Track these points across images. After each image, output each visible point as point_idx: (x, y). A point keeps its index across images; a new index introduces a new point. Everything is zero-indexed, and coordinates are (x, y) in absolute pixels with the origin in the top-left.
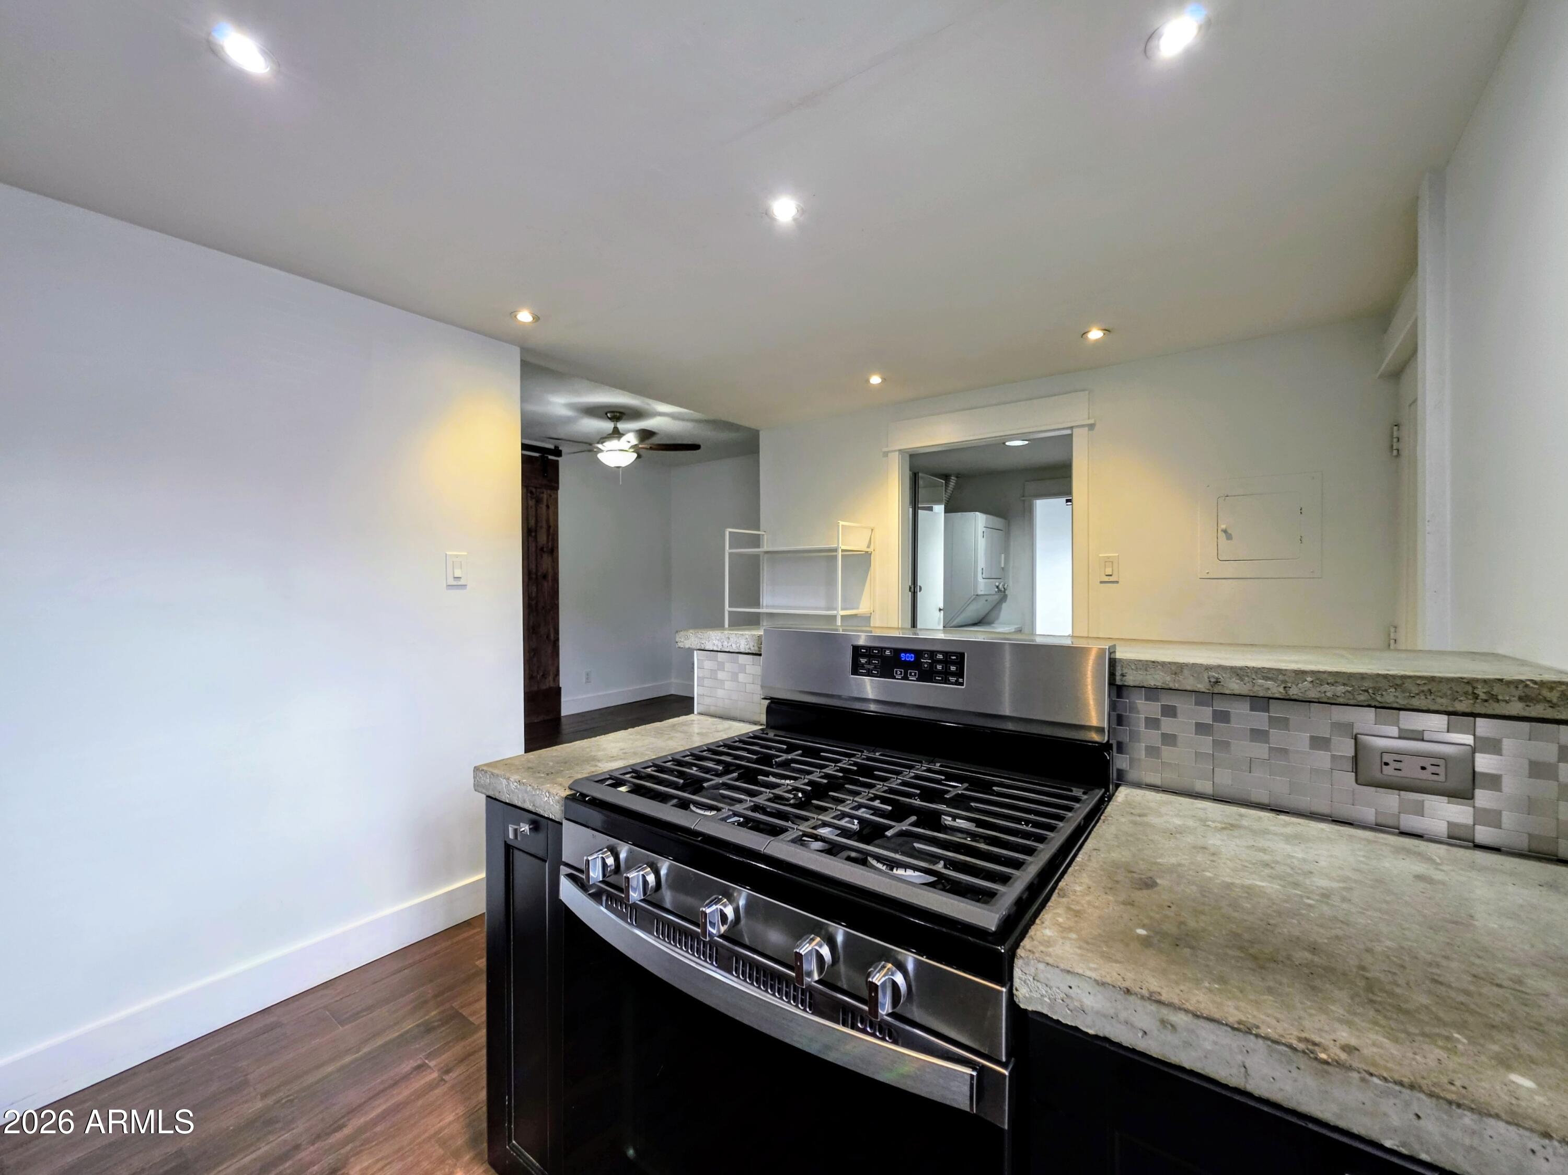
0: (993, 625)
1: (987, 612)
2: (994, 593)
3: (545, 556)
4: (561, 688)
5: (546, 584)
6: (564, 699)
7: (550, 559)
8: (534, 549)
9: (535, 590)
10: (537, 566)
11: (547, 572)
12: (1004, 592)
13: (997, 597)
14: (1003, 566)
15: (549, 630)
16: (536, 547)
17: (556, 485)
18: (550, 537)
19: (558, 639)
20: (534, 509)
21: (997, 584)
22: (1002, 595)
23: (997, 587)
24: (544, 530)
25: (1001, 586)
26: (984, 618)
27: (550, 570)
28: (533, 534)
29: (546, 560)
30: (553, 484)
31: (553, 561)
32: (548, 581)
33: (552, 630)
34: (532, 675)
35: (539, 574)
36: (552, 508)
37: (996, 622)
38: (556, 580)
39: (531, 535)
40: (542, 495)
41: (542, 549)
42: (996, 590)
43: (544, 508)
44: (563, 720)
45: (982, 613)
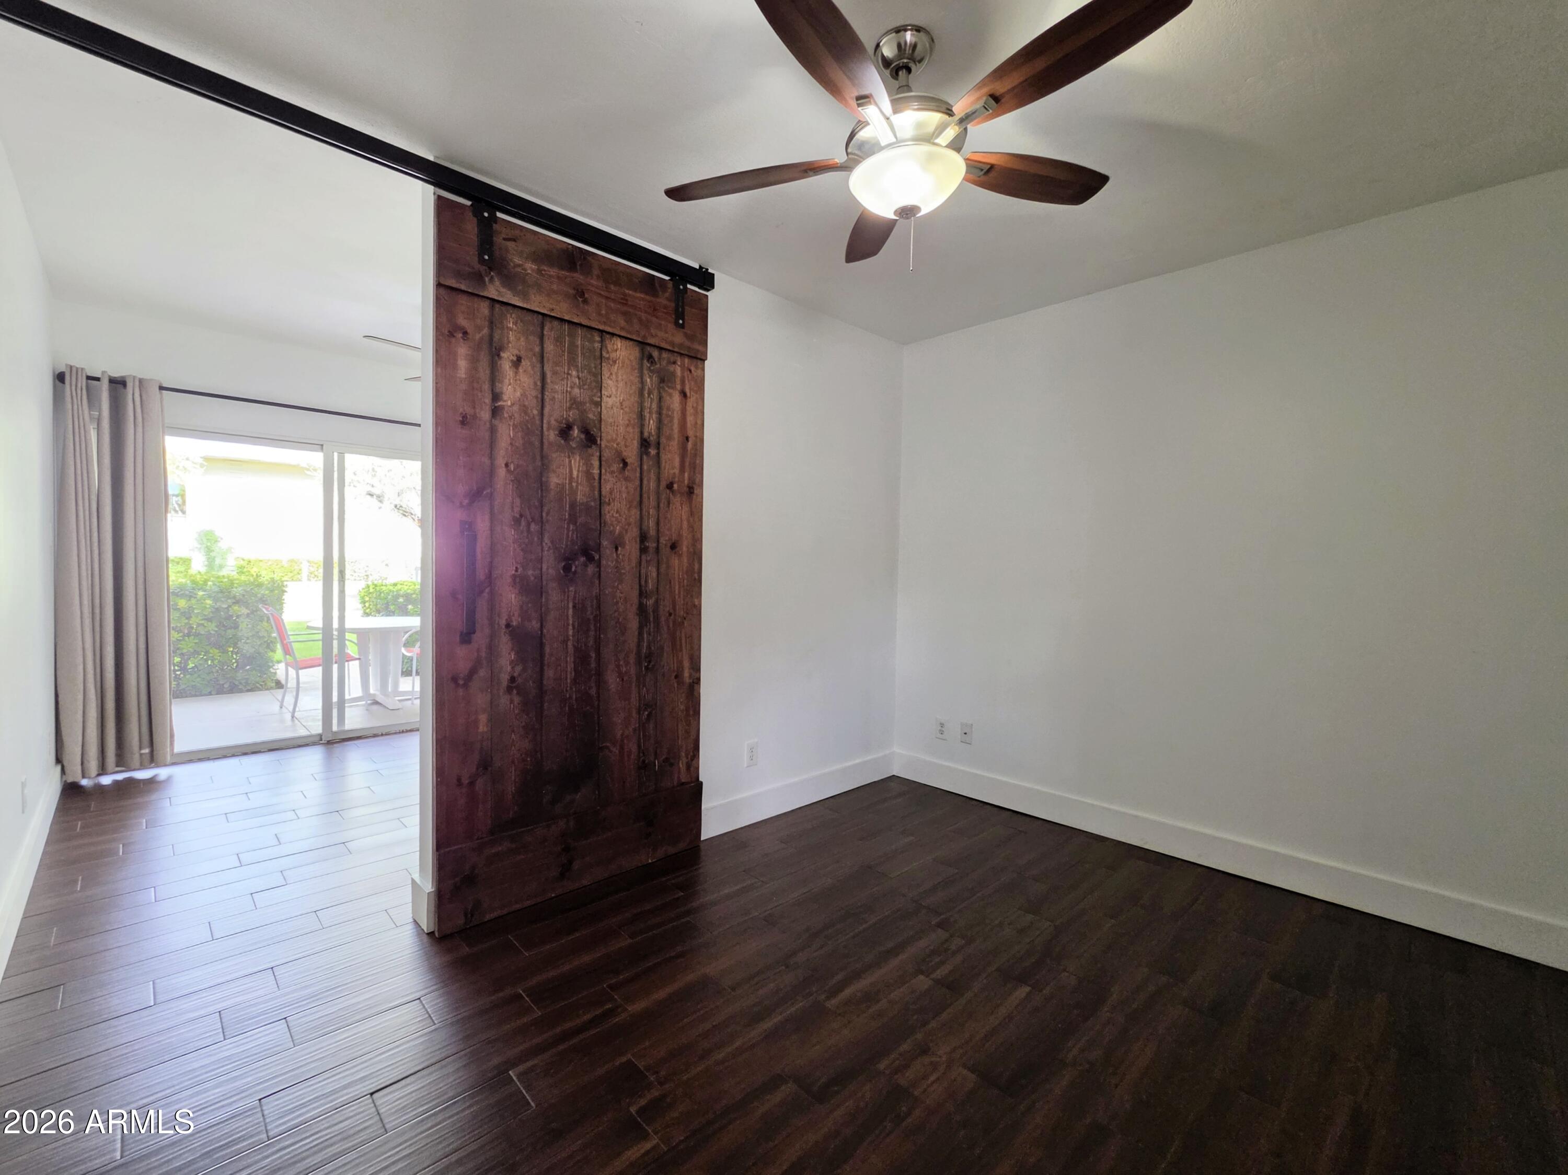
3: (677, 500)
4: (702, 783)
5: (675, 562)
6: (707, 804)
7: (686, 508)
8: (653, 485)
9: (654, 574)
10: (658, 524)
11: (680, 535)
15: (681, 662)
16: (659, 480)
17: (700, 348)
18: (688, 460)
19: (698, 681)
20: (655, 396)
24: (674, 445)
27: (685, 533)
28: (653, 452)
29: (679, 509)
30: (696, 346)
31: (692, 513)
32: (680, 556)
33: (686, 664)
34: (644, 761)
35: (662, 540)
36: (691, 402)
38: (696, 555)
39: (648, 454)
40: (671, 368)
41: (670, 486)
43: (677, 398)
44: (702, 845)
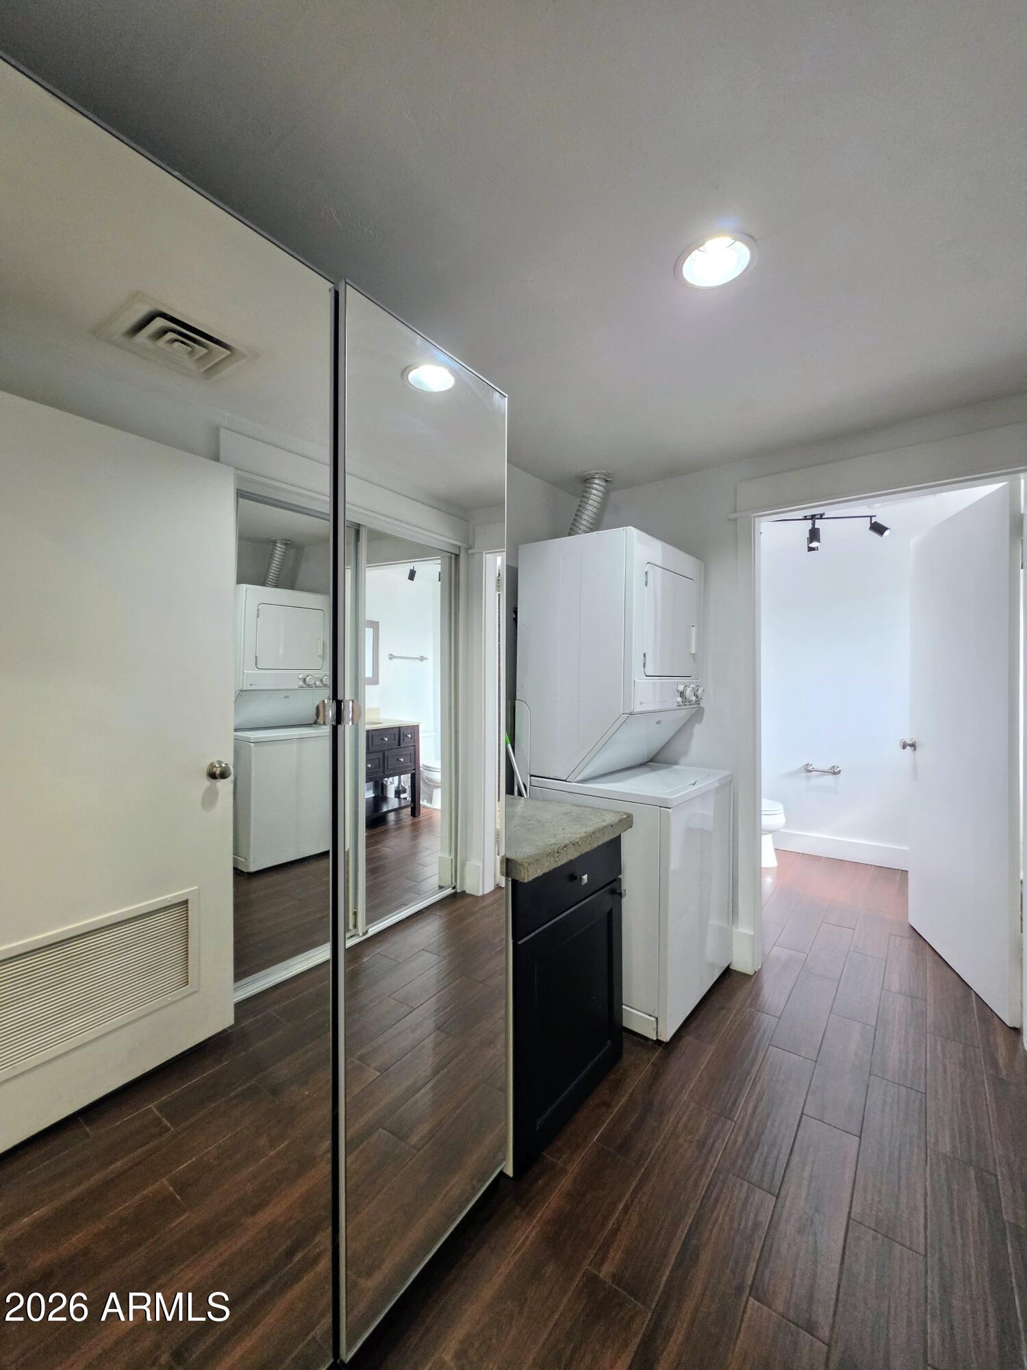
0: (676, 767)
1: (666, 741)
2: (675, 706)
12: (698, 702)
13: (684, 714)
14: (693, 652)
21: (681, 688)
22: (693, 708)
23: (682, 694)
25: (688, 692)
26: (656, 755)
37: (682, 761)
42: (679, 699)
45: (657, 743)
